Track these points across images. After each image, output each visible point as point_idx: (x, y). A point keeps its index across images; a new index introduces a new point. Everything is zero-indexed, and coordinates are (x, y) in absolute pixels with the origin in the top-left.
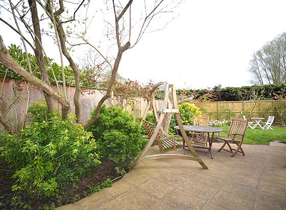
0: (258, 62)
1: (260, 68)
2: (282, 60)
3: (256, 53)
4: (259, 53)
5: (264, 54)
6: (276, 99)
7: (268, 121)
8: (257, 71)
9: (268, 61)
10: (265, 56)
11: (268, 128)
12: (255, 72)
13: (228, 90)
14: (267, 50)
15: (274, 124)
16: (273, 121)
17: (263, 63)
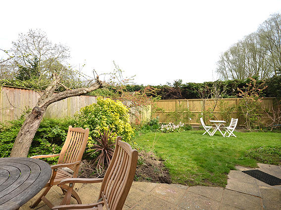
0: (225, 63)
1: (227, 69)
2: (246, 61)
3: (223, 54)
4: (226, 54)
5: (231, 56)
6: (241, 97)
7: (231, 125)
8: (225, 72)
9: (234, 63)
10: (231, 58)
11: (230, 134)
12: (222, 72)
13: (190, 86)
14: (234, 51)
15: (238, 127)
16: (236, 125)
17: (230, 64)
